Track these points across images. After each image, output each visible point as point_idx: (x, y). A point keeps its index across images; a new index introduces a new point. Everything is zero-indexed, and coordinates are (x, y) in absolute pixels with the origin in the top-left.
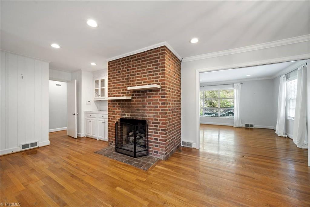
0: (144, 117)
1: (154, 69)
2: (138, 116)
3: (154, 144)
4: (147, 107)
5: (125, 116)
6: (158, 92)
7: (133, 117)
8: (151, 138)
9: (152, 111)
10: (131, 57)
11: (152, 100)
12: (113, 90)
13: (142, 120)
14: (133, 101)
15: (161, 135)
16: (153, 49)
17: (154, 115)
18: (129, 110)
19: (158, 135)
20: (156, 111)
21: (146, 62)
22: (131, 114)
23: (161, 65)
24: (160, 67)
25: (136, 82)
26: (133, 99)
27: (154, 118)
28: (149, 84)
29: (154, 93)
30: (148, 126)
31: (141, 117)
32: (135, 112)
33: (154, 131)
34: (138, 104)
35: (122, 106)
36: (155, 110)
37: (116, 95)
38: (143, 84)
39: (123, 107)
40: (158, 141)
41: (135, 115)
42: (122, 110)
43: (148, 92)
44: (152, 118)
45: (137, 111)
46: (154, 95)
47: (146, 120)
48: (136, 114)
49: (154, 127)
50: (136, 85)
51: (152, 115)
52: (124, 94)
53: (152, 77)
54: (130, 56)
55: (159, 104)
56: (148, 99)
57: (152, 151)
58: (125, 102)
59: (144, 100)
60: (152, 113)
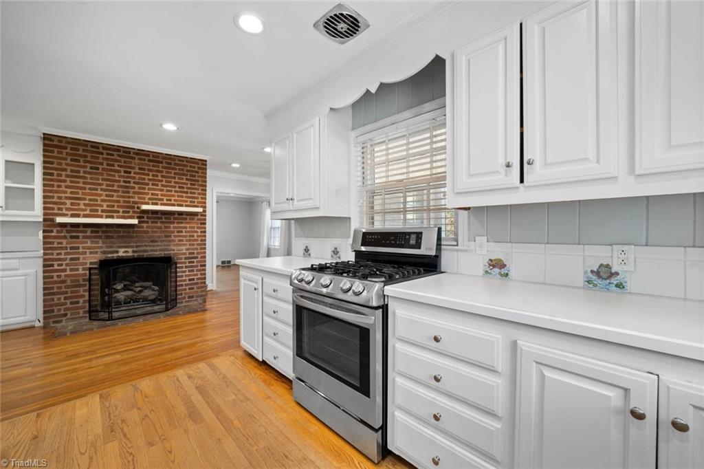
0: (166, 252)
1: (189, 186)
2: (156, 251)
3: (187, 287)
4: (175, 236)
5: (115, 255)
6: (196, 218)
7: (142, 254)
8: (181, 281)
9: (185, 242)
10: (134, 151)
11: (186, 228)
12: (68, 202)
13: (162, 257)
14: (143, 227)
15: (199, 273)
16: (187, 158)
17: (188, 247)
18: (130, 243)
19: (195, 273)
20: (191, 242)
21: (173, 172)
22: (135, 249)
23: (200, 183)
24: (199, 185)
25: (150, 196)
26: (142, 225)
27: (187, 252)
28: (179, 205)
29: (188, 217)
30: (176, 263)
31: (162, 253)
32: (146, 246)
33: (187, 269)
34: (153, 232)
35: (106, 236)
36: (190, 240)
37: (82, 213)
38: (165, 202)
39: (108, 237)
40: (195, 281)
41: (146, 251)
42: (103, 243)
43: (176, 216)
44: (184, 251)
45: (151, 244)
46: (188, 221)
47: (172, 255)
48: (148, 248)
49: (188, 264)
50: (150, 202)
51: (184, 248)
52: (115, 214)
53: (184, 195)
54: (134, 149)
55: (197, 232)
56: (176, 225)
57: (184, 298)
58: (115, 229)
59: (169, 227)
60: (184, 245)
